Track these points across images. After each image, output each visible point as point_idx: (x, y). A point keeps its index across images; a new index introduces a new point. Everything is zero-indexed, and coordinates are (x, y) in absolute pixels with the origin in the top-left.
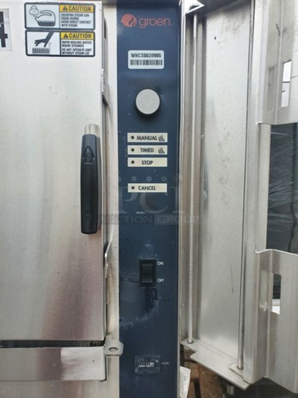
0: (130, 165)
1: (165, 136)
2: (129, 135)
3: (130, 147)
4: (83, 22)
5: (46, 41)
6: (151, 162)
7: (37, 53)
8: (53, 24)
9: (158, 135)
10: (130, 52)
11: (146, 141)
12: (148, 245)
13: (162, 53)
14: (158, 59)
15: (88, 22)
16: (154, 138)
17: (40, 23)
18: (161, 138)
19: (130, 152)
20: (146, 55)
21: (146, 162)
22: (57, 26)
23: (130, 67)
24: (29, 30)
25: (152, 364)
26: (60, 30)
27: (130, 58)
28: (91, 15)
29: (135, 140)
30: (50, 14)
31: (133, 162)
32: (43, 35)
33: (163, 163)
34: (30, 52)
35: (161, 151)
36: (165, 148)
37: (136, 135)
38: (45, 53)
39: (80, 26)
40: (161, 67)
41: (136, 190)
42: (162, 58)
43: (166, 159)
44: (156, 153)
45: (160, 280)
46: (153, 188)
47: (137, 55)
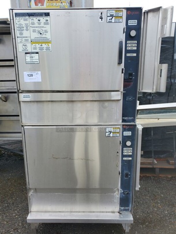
0: (127, 49)
1: (136, 42)
2: (128, 41)
3: (128, 45)
4: (120, 14)
5: (111, 19)
6: (133, 48)
7: (109, 22)
8: (113, 15)
9: (134, 41)
10: (129, 21)
11: (132, 43)
12: (131, 69)
13: (136, 21)
14: (135, 22)
15: (121, 14)
16: (133, 42)
17: (110, 15)
18: (135, 42)
19: (128, 46)
20: (132, 21)
21: (131, 48)
22: (114, 15)
23: (129, 24)
24: (108, 16)
25: (130, 98)
26: (115, 16)
27: (129, 22)
28: (122, 13)
29: (129, 43)
30: (113, 12)
31: (128, 48)
32: (111, 18)
33: (135, 48)
34: (108, 22)
35: (135, 45)
36: (136, 45)
37: (129, 41)
38: (111, 22)
39: (119, 15)
40: (136, 24)
41: (129, 55)
42: (137, 22)
43: (136, 48)
44: (134, 46)
45: (133, 78)
46: (133, 55)
47: (130, 22)
